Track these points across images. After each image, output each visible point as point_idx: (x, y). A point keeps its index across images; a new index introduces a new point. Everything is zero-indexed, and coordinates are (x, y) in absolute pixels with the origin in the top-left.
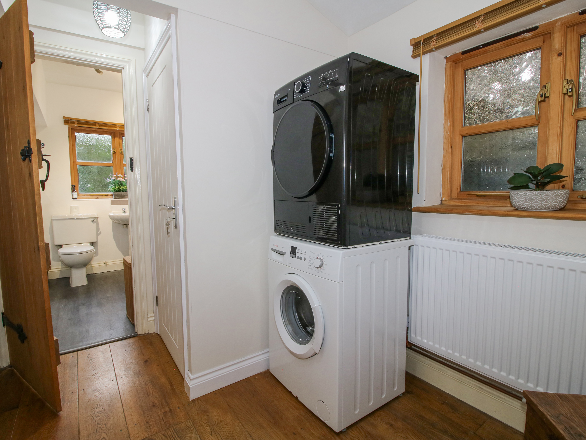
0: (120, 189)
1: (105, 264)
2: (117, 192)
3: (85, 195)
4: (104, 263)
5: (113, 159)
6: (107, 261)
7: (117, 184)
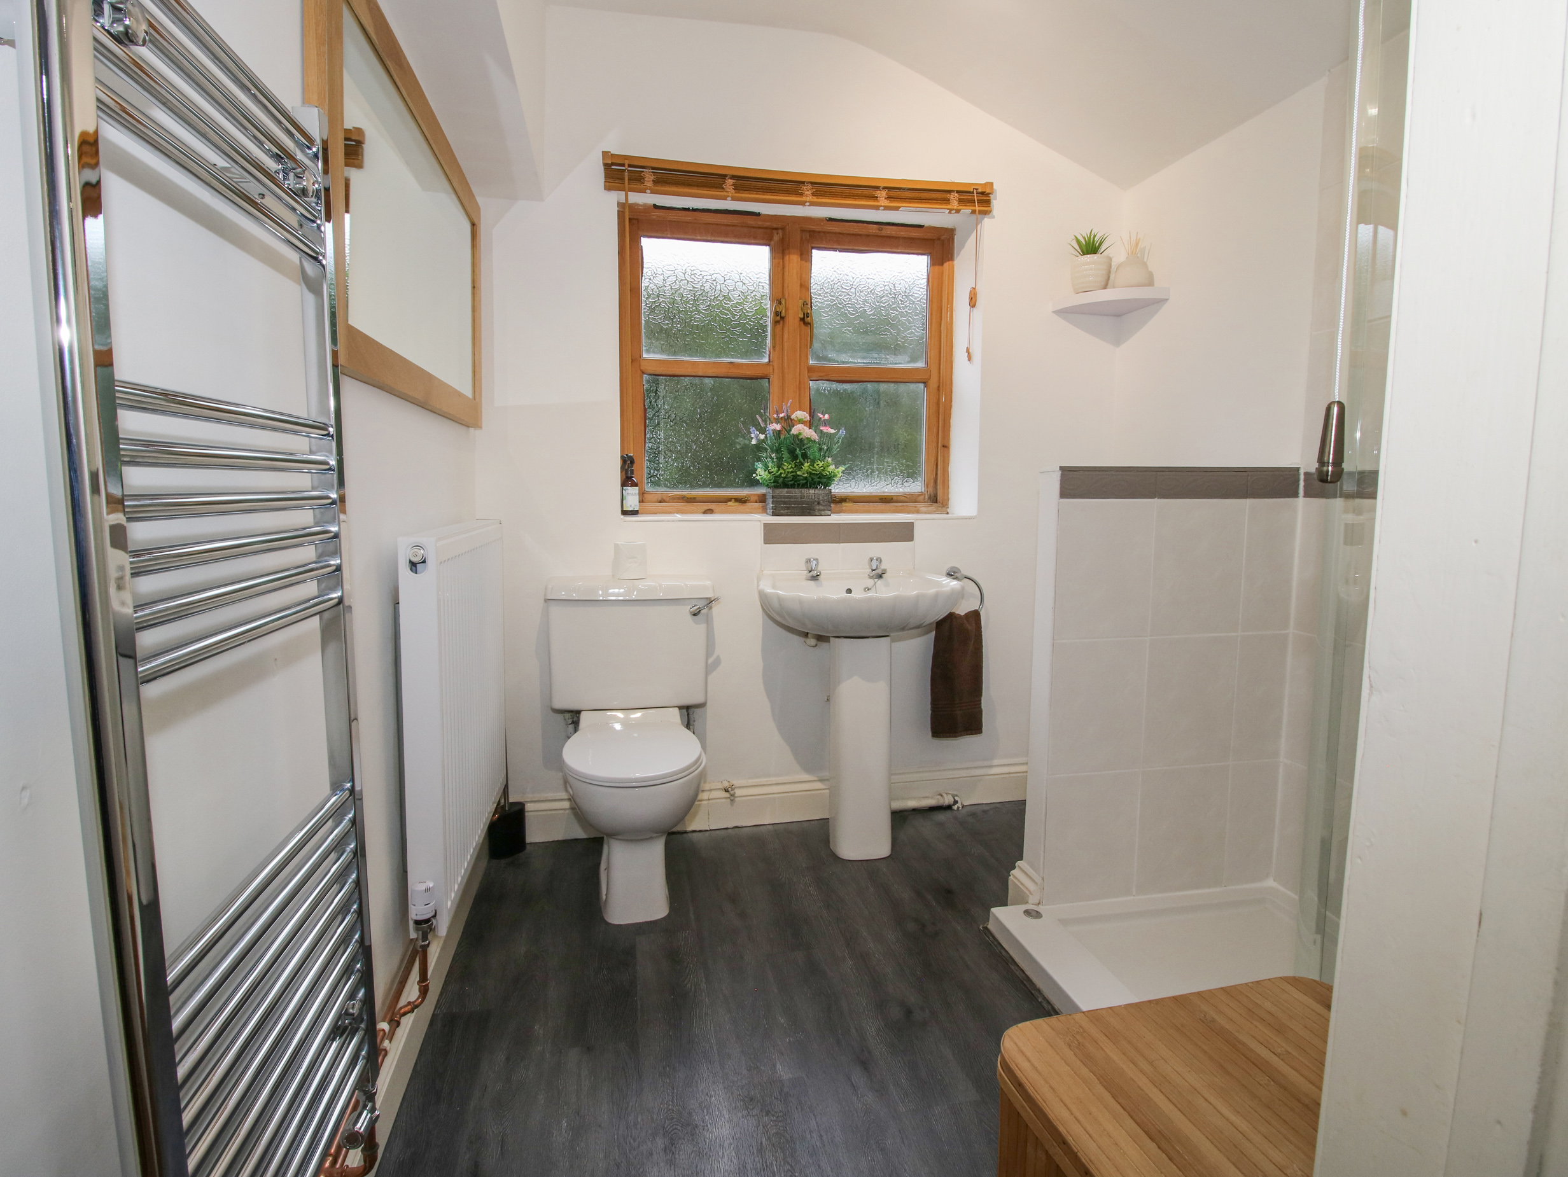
0: (799, 473)
1: (727, 795)
2: (785, 485)
3: (667, 499)
4: (726, 791)
5: (774, 347)
6: (736, 782)
7: (786, 455)
